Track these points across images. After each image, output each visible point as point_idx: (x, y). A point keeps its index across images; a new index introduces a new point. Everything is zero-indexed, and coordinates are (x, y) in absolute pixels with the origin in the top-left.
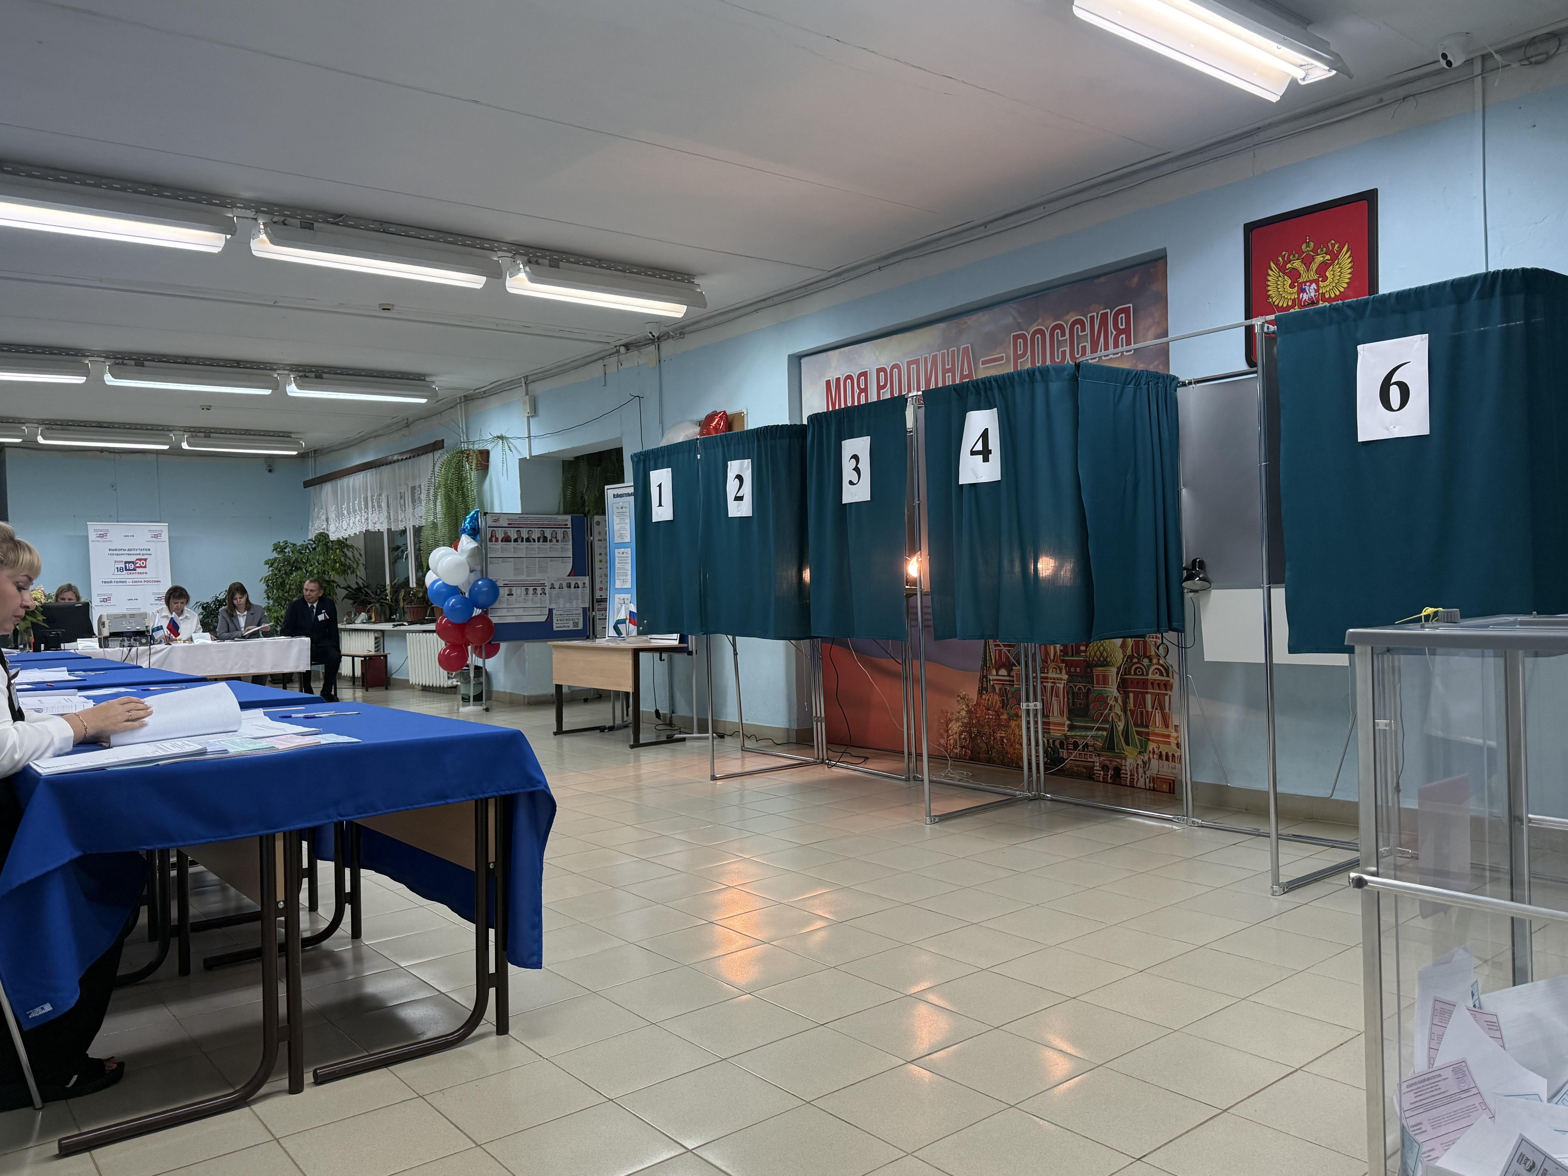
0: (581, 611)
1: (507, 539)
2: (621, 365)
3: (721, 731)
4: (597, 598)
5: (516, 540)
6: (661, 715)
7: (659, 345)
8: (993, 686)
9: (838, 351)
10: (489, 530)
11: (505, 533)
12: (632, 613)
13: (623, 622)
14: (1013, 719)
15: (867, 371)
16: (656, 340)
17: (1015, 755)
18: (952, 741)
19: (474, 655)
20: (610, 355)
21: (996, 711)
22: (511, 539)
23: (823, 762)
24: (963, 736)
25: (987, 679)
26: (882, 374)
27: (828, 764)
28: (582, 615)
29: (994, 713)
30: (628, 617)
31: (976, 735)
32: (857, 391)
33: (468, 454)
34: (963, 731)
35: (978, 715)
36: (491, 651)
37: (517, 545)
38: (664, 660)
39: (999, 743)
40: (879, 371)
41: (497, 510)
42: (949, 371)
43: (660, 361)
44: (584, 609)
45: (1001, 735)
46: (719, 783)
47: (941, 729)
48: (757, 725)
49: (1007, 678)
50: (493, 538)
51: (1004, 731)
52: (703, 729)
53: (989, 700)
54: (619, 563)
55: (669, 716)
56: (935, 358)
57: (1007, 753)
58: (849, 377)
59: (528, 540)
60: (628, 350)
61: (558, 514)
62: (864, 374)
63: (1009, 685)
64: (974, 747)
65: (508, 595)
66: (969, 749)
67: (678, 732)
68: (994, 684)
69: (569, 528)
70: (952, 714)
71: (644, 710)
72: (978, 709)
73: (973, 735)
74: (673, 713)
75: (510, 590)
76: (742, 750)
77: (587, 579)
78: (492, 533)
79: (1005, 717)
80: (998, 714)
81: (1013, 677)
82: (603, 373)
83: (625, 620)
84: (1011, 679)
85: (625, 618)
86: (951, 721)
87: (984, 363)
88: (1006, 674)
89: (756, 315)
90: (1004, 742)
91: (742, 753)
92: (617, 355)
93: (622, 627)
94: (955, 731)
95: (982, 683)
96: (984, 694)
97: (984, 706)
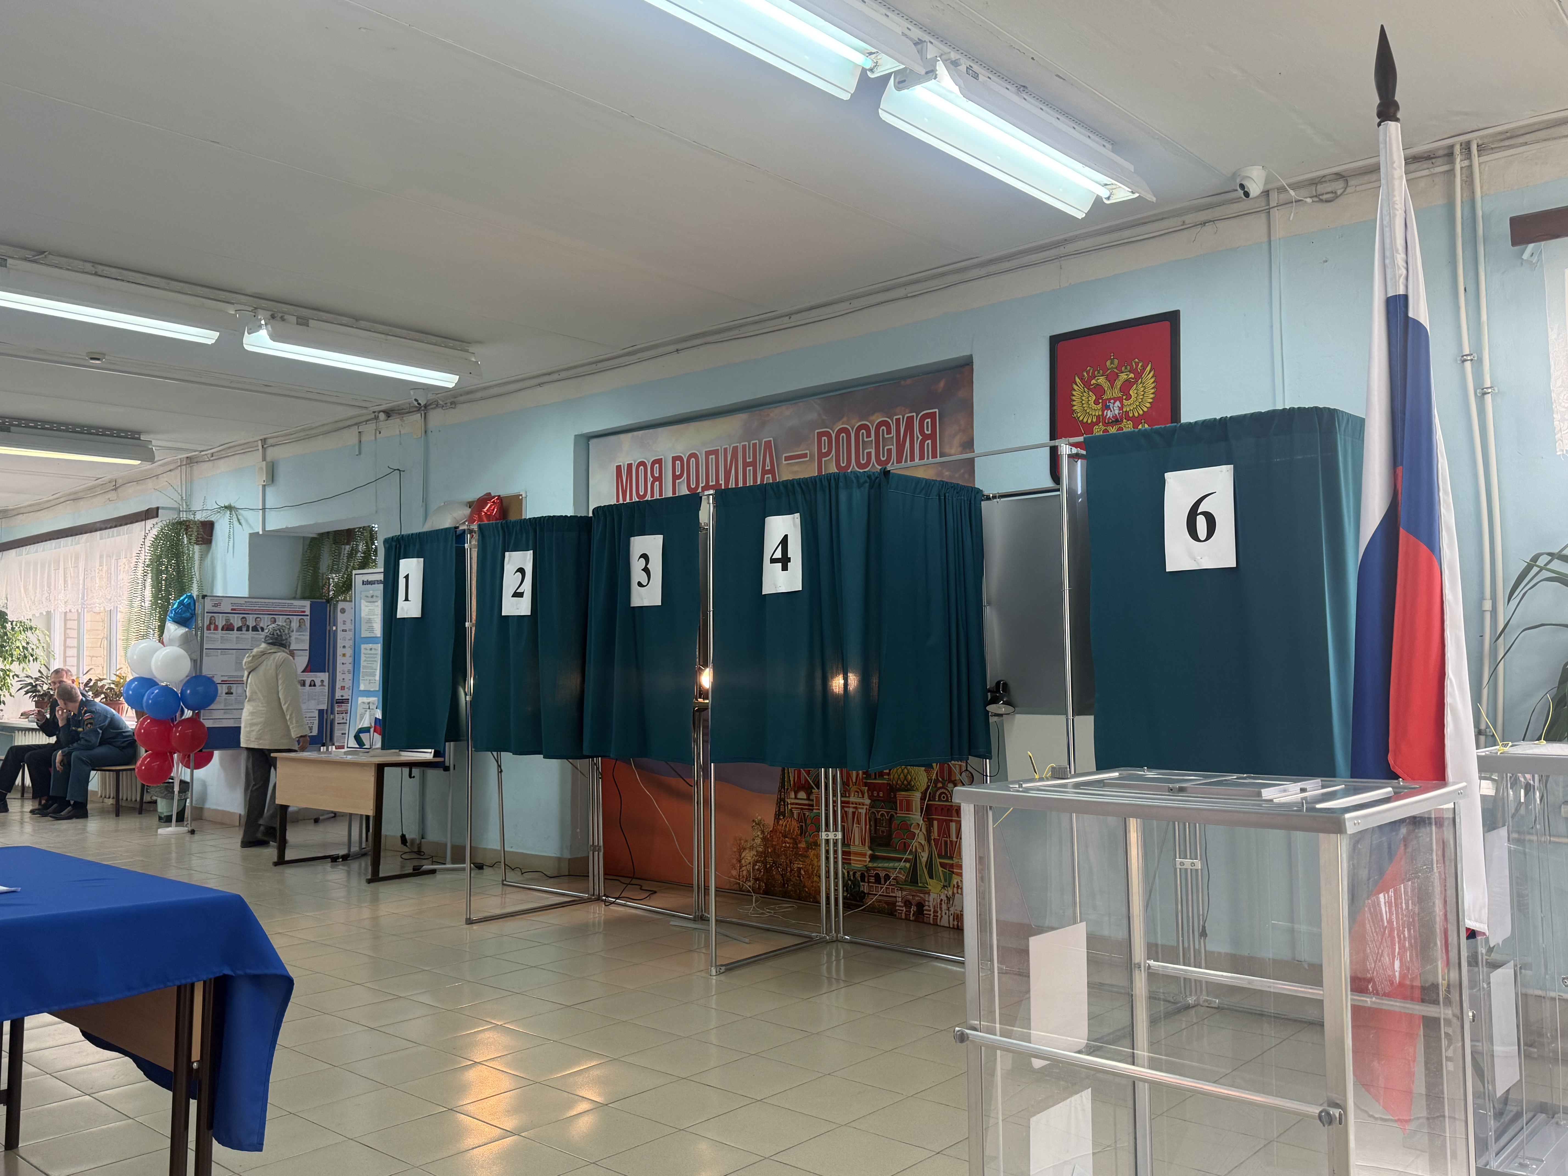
0: (316, 714)
1: (228, 627)
2: (380, 433)
3: (479, 861)
4: (337, 698)
5: (240, 629)
6: (408, 841)
7: (425, 414)
8: (791, 810)
9: (630, 435)
10: (207, 616)
11: (227, 620)
12: (378, 721)
13: (366, 730)
14: (811, 848)
15: (662, 459)
16: (423, 408)
17: (813, 889)
18: (745, 873)
19: (180, 764)
20: (367, 421)
21: (793, 838)
22: (234, 627)
23: (599, 899)
24: (757, 867)
25: (784, 803)
26: (678, 462)
27: (605, 901)
28: (317, 718)
29: (791, 841)
30: (373, 725)
31: (771, 866)
32: (650, 479)
33: (187, 526)
34: (757, 861)
35: (774, 843)
36: (202, 760)
37: (241, 634)
38: (414, 777)
39: (796, 875)
40: (675, 459)
41: (219, 592)
42: (749, 464)
44: (321, 712)
45: (799, 866)
46: (475, 927)
47: (733, 858)
48: (522, 853)
49: (806, 802)
50: (212, 625)
51: (802, 861)
52: (458, 856)
53: (786, 825)
54: (365, 661)
55: (418, 842)
56: (735, 449)
57: (804, 886)
58: (642, 464)
59: (255, 629)
60: (389, 417)
61: (295, 598)
62: (659, 461)
63: (809, 809)
64: (769, 879)
65: (226, 694)
66: (763, 882)
67: (430, 861)
68: (792, 808)
69: (308, 615)
70: (746, 841)
71: (387, 834)
72: (774, 837)
73: (768, 866)
74: (423, 838)
75: (229, 688)
76: (503, 884)
77: (324, 676)
78: (210, 620)
79: (803, 845)
80: (795, 842)
81: (813, 800)
82: (357, 442)
83: (369, 728)
84: (811, 803)
85: (369, 726)
86: (745, 849)
87: (787, 459)
88: (805, 798)
89: (539, 389)
90: (801, 874)
91: (503, 888)
92: (375, 421)
93: (364, 737)
94: (749, 862)
95: (779, 807)
96: (781, 819)
97: (781, 832)
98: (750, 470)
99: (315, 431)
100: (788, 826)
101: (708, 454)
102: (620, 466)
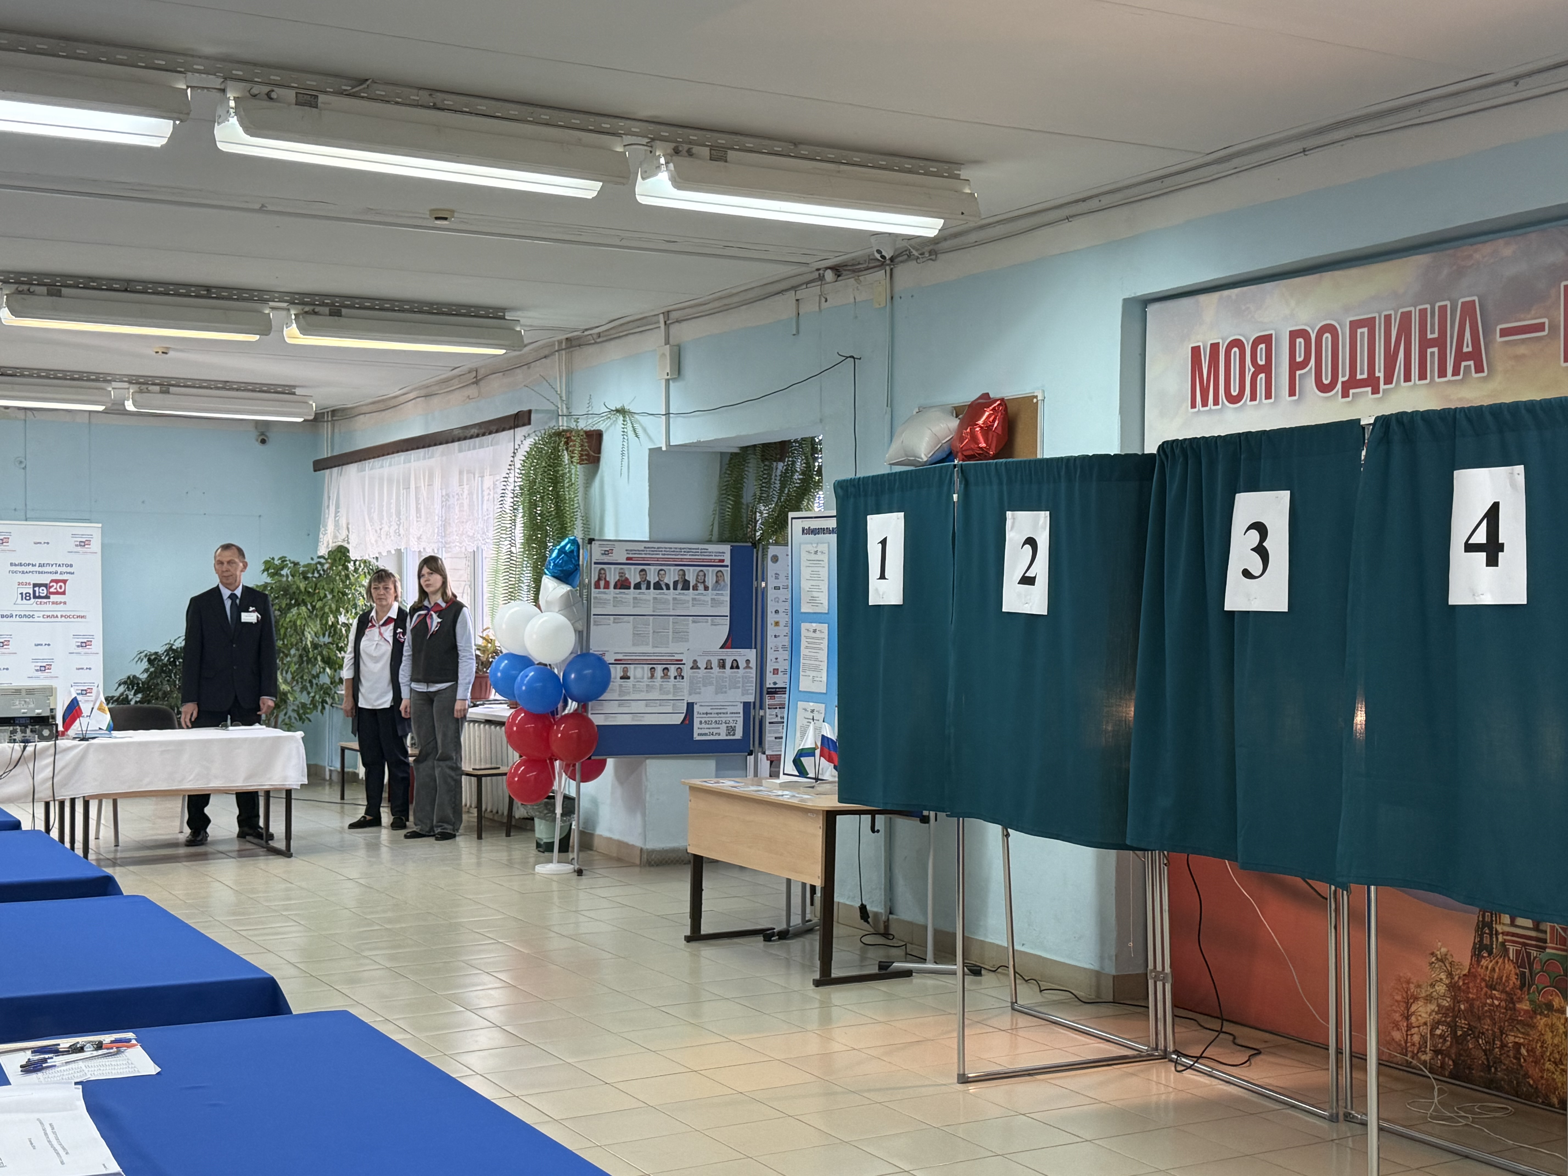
0: (740, 708)
1: (623, 584)
2: (826, 301)
3: (974, 960)
4: (768, 686)
5: (638, 586)
6: (870, 915)
7: (891, 270)
8: (1503, 944)
9: (1216, 296)
10: (595, 568)
11: (622, 574)
12: (826, 739)
13: (810, 753)
14: (1541, 1013)
15: (1271, 335)
16: (888, 262)
17: (1544, 1082)
18: (1416, 1038)
19: (564, 774)
20: (807, 283)
21: (1506, 992)
22: (630, 583)
23: (1165, 1056)
24: (1438, 1032)
25: (1491, 929)
26: (1300, 341)
27: (1176, 1063)
28: (741, 715)
29: (1503, 996)
30: (819, 744)
31: (1465, 1034)
32: (1250, 369)
33: (568, 438)
34: (1439, 1023)
35: (1471, 996)
36: (591, 771)
37: (640, 593)
38: (878, 831)
39: (1511, 1054)
40: (1294, 335)
41: (609, 535)
42: (1433, 343)
43: (892, 298)
44: (746, 705)
45: (1517, 1040)
46: (972, 1088)
47: (1395, 1012)
48: (1040, 957)
49: (1533, 934)
50: (601, 582)
51: (1523, 1033)
52: (945, 952)
53: (1493, 970)
54: (807, 647)
55: (884, 918)
56: (1406, 318)
57: (1526, 1075)
58: (1237, 343)
59: (657, 586)
60: (839, 276)
61: (710, 542)
62: (1266, 340)
63: (1536, 946)
64: (1461, 1055)
65: (622, 678)
66: (1450, 1058)
67: (900, 952)
68: (1505, 941)
69: (727, 566)
70: (1419, 986)
71: (841, 901)
72: (1471, 985)
73: (1459, 1033)
74: (891, 913)
75: (625, 671)
76: (1013, 1009)
77: (751, 654)
78: (600, 573)
79: (1525, 1006)
80: (1511, 1000)
81: (1545, 932)
82: (794, 314)
83: (814, 749)
84: (1541, 935)
85: (814, 746)
86: (1416, 999)
87: (1504, 333)
88: (1531, 926)
89: (1067, 225)
90: (1520, 1054)
91: (1012, 1015)
92: (819, 283)
93: (807, 761)
94: (1423, 1021)
95: (1481, 937)
96: (1484, 957)
97: (1483, 980)
98: (1432, 354)
99: (736, 299)
100: (1497, 970)
101: (1355, 325)
102: (1199, 347)
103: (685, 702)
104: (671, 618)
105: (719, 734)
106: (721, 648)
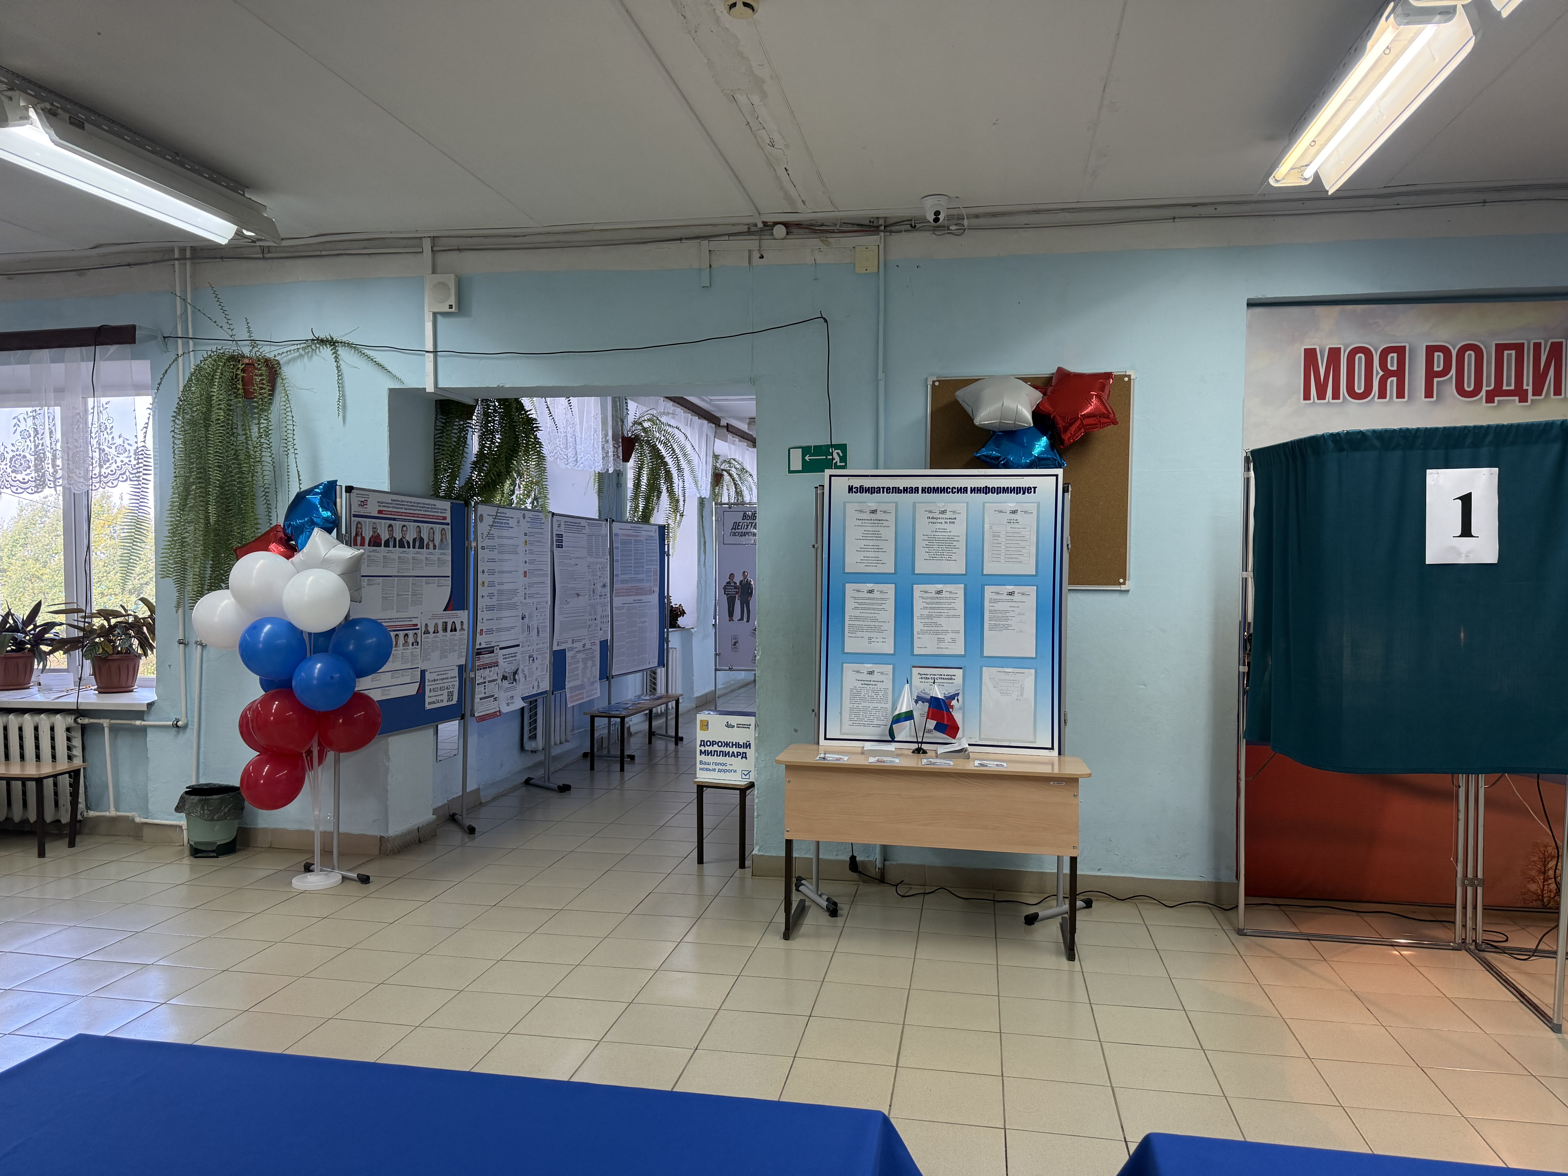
0: (456, 673)
6: (866, 867)
7: (886, 236)
9: (1337, 308)
13: (906, 717)
15: (1404, 347)
16: (882, 228)
18: (1553, 886)
26: (1439, 354)
28: (457, 679)
32: (1378, 372)
33: (242, 364)
40: (1432, 349)
47: (1531, 869)
55: (878, 866)
56: (1556, 346)
58: (1362, 350)
60: (795, 233)
61: (433, 497)
83: (911, 712)
89: (1167, 225)
92: (758, 237)
101: (1500, 349)
102: (1315, 349)
103: (419, 669)
104: (411, 578)
105: (442, 701)
106: (444, 610)
